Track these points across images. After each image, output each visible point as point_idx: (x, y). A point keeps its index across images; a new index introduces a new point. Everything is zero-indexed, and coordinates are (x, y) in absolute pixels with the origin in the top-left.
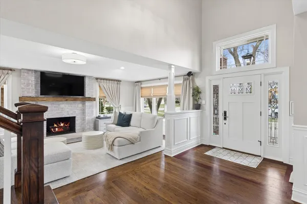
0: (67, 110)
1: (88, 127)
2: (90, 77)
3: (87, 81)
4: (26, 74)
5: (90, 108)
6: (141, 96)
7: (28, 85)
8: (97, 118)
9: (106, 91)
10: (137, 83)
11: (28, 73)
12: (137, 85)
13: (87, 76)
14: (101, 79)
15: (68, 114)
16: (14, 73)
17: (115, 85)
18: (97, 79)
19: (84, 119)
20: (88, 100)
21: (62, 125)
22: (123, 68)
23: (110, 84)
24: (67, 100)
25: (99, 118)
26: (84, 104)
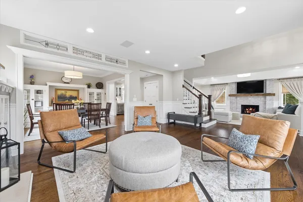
2: (270, 80)
5: (270, 101)
7: (232, 89)
11: (232, 84)
13: (268, 80)
14: (284, 79)
18: (279, 79)
19: (265, 108)
20: (268, 95)
21: (251, 109)
23: (295, 82)
26: (265, 98)
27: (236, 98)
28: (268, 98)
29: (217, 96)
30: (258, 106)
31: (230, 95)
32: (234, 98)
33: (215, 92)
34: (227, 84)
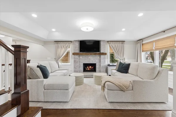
0: (92, 60)
1: (102, 70)
2: (103, 41)
3: (102, 43)
4: (75, 43)
5: (103, 59)
6: (143, 51)
7: (76, 47)
8: (108, 65)
9: (114, 49)
10: (139, 41)
11: (76, 42)
12: (138, 43)
13: (102, 41)
14: (111, 41)
15: (92, 62)
16: (72, 43)
17: (120, 44)
18: (108, 42)
19: (100, 66)
20: (102, 55)
21: (90, 67)
22: (124, 30)
23: (117, 44)
24: (91, 54)
25: (109, 65)
26: (100, 57)
27: (79, 56)
28: (102, 56)
29: (61, 54)
30: (96, 64)
31: (74, 54)
32: (77, 57)
33: (59, 50)
34: (71, 42)
